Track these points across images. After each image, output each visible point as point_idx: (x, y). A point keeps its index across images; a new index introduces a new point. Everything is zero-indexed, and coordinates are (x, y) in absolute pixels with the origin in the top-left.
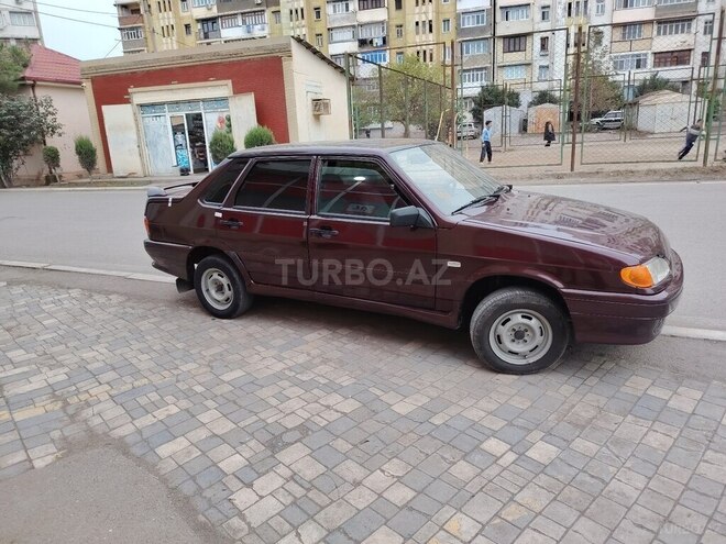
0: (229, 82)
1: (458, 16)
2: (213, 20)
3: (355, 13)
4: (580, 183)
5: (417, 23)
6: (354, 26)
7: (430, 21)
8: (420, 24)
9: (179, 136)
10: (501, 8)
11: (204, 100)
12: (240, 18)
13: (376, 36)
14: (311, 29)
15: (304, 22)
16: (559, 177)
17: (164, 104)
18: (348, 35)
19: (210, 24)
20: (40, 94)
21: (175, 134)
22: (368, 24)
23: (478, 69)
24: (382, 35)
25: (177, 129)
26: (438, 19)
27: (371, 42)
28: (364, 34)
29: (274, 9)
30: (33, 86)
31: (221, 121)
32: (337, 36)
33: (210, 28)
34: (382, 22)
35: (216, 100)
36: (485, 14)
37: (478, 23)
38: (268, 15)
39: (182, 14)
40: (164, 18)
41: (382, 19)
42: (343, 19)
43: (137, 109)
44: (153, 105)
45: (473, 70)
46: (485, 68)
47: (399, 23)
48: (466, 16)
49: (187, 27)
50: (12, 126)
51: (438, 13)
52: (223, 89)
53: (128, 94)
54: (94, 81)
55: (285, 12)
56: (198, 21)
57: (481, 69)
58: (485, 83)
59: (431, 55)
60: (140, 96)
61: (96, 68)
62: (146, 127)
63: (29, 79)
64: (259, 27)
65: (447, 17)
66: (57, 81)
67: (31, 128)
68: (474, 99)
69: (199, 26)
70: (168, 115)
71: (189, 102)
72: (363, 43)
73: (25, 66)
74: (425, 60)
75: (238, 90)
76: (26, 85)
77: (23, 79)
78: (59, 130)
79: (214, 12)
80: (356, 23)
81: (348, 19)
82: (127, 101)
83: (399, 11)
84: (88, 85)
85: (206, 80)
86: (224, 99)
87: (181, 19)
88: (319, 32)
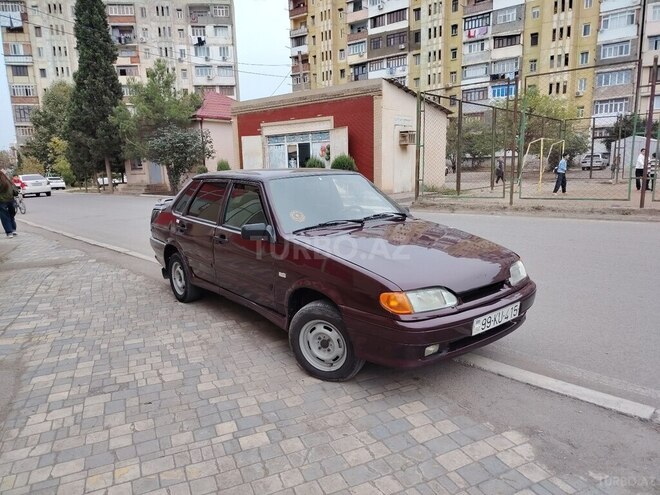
0: (332, 118)
1: (598, 48)
2: (363, 65)
3: (490, 51)
4: (647, 221)
5: (552, 58)
6: (487, 64)
7: (567, 55)
8: (555, 58)
9: (292, 161)
10: (649, 37)
11: (312, 133)
12: (385, 62)
13: (509, 71)
14: (446, 67)
15: (440, 62)
16: (625, 213)
17: (283, 135)
18: (481, 71)
19: (360, 68)
20: (205, 127)
21: (290, 159)
22: (502, 60)
23: (616, 100)
24: (515, 70)
25: (291, 156)
26: (575, 52)
27: (503, 77)
28: (497, 70)
29: (415, 52)
30: (201, 122)
31: (323, 150)
32: (470, 73)
33: (360, 72)
34: (516, 58)
35: (321, 132)
36: (630, 44)
37: (621, 53)
38: (409, 58)
39: (339, 61)
40: (325, 65)
41: (515, 55)
42: (478, 57)
43: (266, 141)
44: (276, 136)
45: (612, 100)
46: (626, 99)
47: (533, 58)
48: (608, 48)
49: (342, 71)
50: (181, 151)
51: (575, 46)
52: (326, 123)
53: (260, 127)
54: (239, 118)
55: (424, 54)
56: (351, 66)
57: (621, 99)
58: (623, 113)
59: (565, 87)
60: (269, 129)
61: (241, 108)
62: (271, 153)
63: (199, 116)
64: (401, 68)
65: (585, 50)
66: (218, 118)
67: (192, 153)
68: (608, 129)
69: (352, 70)
70: (286, 144)
71: (302, 134)
72: (494, 78)
73: (199, 107)
74: (557, 91)
75: (337, 125)
76: (196, 121)
77: (194, 116)
78: (213, 155)
79: (365, 58)
80: (489, 61)
81: (482, 56)
82: (259, 133)
83: (534, 48)
84: (234, 121)
85: (315, 116)
86: (327, 132)
87: (338, 65)
88: (453, 71)
